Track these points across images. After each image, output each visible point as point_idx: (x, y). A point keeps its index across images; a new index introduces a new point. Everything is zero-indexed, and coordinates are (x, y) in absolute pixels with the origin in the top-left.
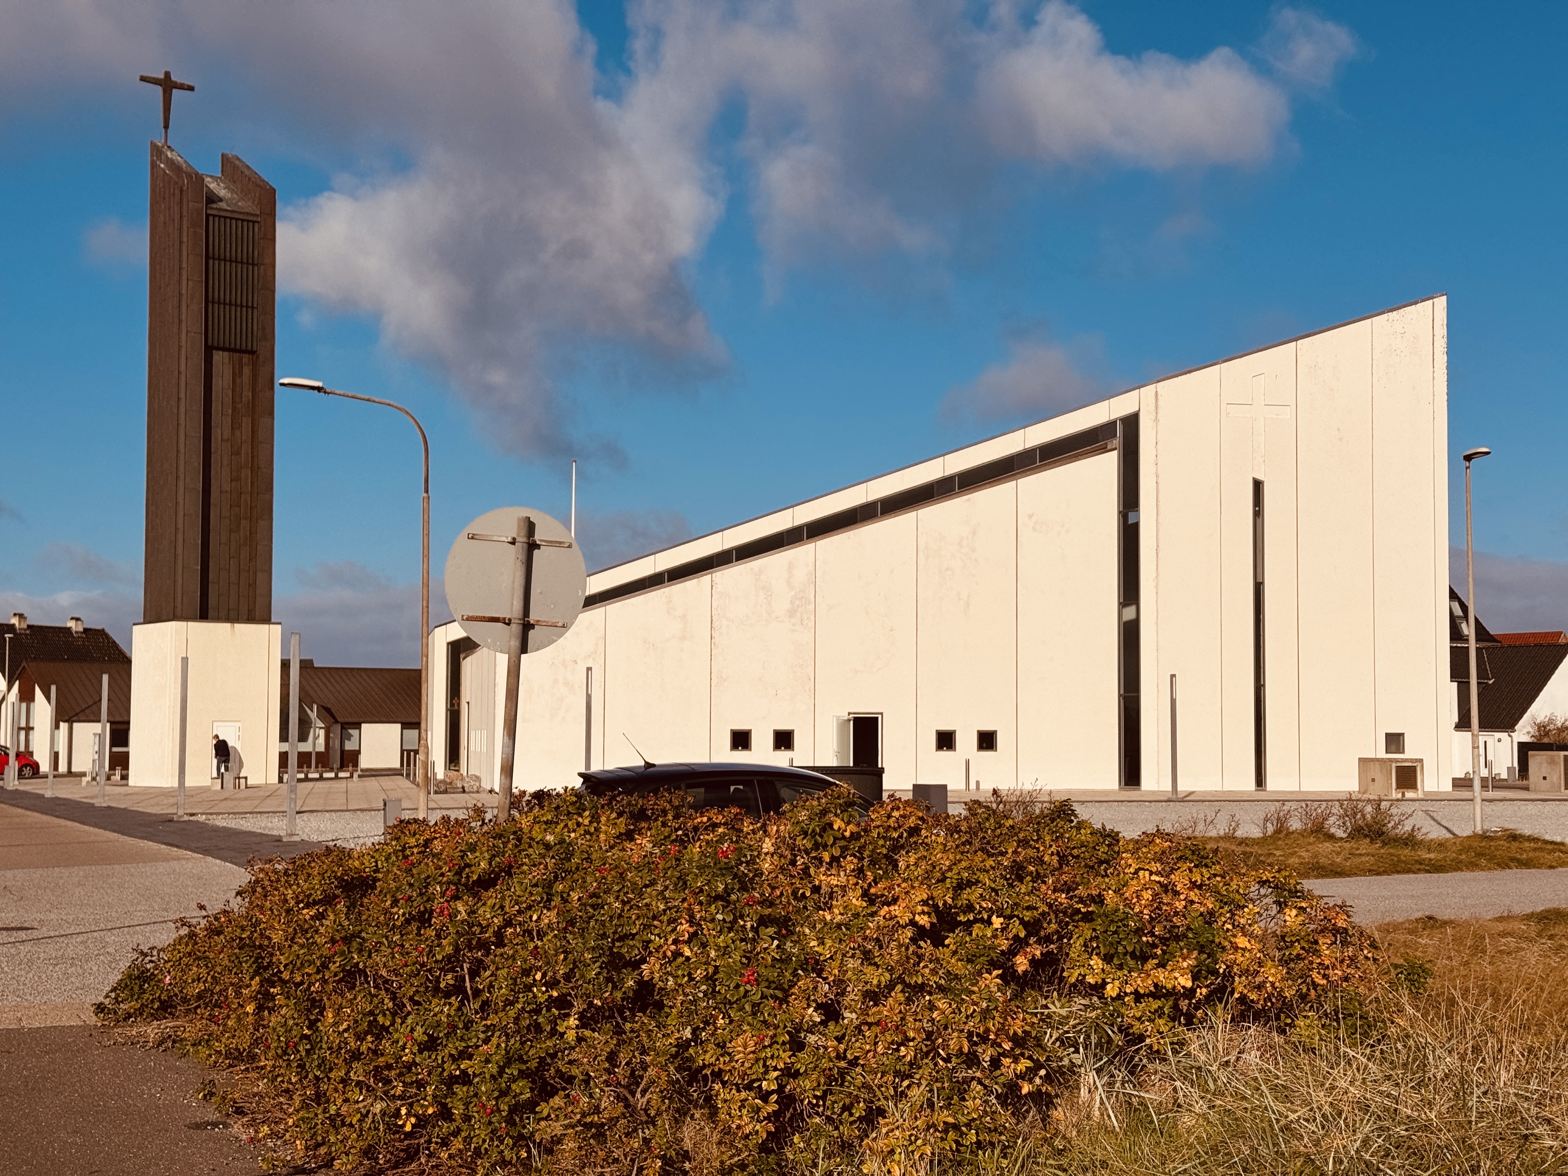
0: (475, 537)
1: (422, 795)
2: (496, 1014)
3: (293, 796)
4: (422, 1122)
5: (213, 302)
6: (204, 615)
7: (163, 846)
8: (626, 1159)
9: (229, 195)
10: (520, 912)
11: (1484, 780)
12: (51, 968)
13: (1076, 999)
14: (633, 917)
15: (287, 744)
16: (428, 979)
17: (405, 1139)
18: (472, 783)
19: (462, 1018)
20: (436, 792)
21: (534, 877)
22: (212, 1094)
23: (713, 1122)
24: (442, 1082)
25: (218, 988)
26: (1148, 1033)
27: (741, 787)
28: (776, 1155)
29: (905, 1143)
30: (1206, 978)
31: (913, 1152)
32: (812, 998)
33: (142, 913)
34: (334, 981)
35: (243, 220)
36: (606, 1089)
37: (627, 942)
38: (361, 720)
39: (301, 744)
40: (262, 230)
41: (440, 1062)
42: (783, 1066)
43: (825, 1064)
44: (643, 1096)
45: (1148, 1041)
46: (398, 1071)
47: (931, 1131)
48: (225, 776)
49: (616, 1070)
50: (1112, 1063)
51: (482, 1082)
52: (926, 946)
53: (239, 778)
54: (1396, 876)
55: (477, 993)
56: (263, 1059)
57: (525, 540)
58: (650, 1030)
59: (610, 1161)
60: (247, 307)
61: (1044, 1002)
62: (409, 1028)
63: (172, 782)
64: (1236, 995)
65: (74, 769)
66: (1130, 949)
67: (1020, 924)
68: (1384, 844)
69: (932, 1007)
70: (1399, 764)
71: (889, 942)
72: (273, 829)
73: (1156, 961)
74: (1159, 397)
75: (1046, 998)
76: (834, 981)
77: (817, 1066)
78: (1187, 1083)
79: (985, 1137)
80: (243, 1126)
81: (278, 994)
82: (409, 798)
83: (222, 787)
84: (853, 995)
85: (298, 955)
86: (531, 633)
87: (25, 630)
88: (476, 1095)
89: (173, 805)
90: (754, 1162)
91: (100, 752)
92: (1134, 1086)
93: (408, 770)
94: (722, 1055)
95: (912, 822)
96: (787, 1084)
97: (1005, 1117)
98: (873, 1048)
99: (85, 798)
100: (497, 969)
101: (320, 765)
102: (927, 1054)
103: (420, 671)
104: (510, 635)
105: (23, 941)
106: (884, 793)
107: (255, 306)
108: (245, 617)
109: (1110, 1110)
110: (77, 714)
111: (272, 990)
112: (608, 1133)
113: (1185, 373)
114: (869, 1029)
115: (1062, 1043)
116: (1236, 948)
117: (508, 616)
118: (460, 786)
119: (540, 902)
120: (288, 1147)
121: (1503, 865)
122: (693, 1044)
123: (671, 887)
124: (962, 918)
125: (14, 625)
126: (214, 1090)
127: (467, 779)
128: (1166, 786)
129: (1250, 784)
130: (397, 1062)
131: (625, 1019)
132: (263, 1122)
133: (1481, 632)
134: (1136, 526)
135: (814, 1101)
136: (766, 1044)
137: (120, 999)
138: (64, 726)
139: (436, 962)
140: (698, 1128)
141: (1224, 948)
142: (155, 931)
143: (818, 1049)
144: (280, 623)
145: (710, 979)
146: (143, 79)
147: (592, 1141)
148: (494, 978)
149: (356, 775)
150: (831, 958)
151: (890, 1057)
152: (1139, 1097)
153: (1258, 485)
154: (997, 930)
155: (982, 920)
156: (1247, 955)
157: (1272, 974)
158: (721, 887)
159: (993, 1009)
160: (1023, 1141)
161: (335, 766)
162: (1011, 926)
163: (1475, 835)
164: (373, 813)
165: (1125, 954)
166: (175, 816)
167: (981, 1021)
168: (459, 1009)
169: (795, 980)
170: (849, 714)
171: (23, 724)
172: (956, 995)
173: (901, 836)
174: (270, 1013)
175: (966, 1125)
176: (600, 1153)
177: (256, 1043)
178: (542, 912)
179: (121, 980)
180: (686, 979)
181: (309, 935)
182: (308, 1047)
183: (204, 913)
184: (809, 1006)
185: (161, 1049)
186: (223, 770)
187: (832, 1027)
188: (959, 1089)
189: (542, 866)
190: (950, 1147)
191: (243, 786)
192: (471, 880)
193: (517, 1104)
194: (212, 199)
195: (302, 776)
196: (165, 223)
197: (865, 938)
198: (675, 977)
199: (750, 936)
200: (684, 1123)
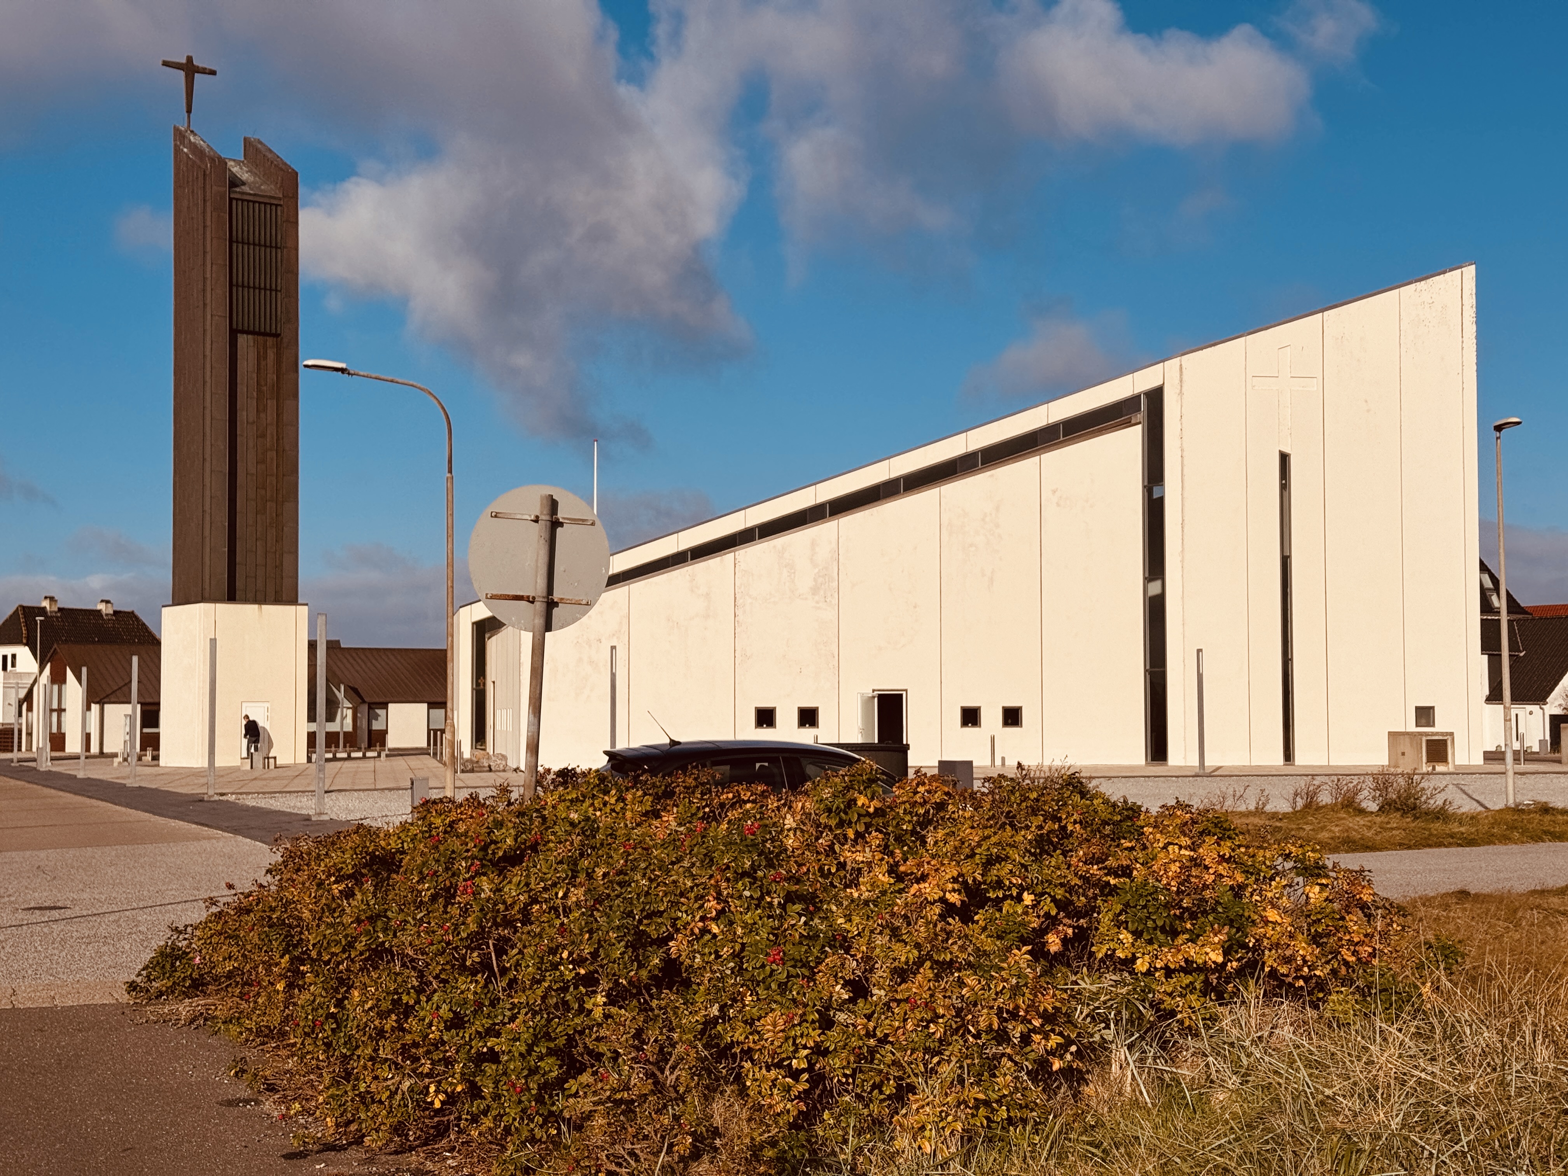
0: (498, 515)
1: (449, 774)
2: (524, 991)
3: (322, 776)
4: (451, 1099)
5: (237, 286)
6: (231, 597)
7: (194, 826)
8: (656, 1135)
9: (252, 179)
10: (545, 889)
11: (1516, 753)
12: (83, 947)
13: (1107, 975)
14: (661, 894)
15: (315, 724)
16: (454, 957)
17: (435, 1116)
18: (499, 762)
19: (489, 995)
20: (463, 771)
21: (559, 854)
22: (243, 1071)
23: (743, 1099)
24: (470, 1060)
25: (248, 967)
26: (1179, 1009)
27: (766, 764)
28: (807, 1131)
29: (936, 1119)
30: (1237, 952)
31: (943, 1128)
32: (840, 975)
33: (173, 892)
34: (361, 960)
35: (265, 204)
36: (636, 1066)
37: (655, 919)
38: (388, 700)
39: (328, 724)
40: (285, 215)
41: (467, 1039)
42: (812, 1045)
43: (855, 1042)
44: (671, 1073)
45: (1179, 1016)
46: (425, 1049)
47: (962, 1107)
48: (254, 757)
49: (645, 1047)
50: (1144, 1039)
51: (511, 1060)
52: (955, 923)
53: (268, 758)
54: (1428, 850)
55: (504, 971)
56: (292, 1037)
57: (548, 518)
58: (677, 1007)
59: (640, 1137)
60: (271, 290)
61: (1074, 978)
62: (435, 1005)
63: (201, 762)
64: (1267, 969)
65: (105, 750)
66: (1160, 923)
67: (1051, 901)
68: (1416, 818)
69: (961, 983)
70: (1429, 738)
71: (917, 919)
72: (302, 808)
73: (1186, 936)
74: (1184, 370)
75: (1076, 974)
76: (862, 958)
77: (846, 1044)
78: (1219, 1059)
79: (1016, 1113)
80: (274, 1103)
81: (307, 972)
82: (436, 776)
83: (252, 767)
84: (881, 973)
85: (325, 935)
86: (555, 611)
87: (56, 613)
88: (505, 1073)
89: (203, 785)
90: (784, 1138)
91: (131, 733)
92: (1166, 1062)
93: (435, 749)
94: (751, 1034)
95: (938, 797)
96: (816, 1063)
97: (1036, 1093)
98: (902, 1025)
99: (118, 778)
100: (525, 947)
101: (348, 745)
102: (957, 1030)
103: (446, 650)
104: (534, 613)
105: (56, 921)
106: (909, 770)
107: (279, 288)
108: (272, 599)
109: (1142, 1085)
110: (107, 696)
111: (302, 968)
112: (638, 1109)
113: (1211, 346)
114: (898, 1006)
115: (1093, 1018)
116: (1267, 922)
117: (532, 594)
118: (487, 765)
119: (565, 879)
120: (319, 1123)
121: (1537, 838)
122: (720, 1021)
123: (698, 864)
124: (991, 895)
125: (45, 608)
126: (245, 1067)
127: (493, 758)
128: (1193, 761)
129: (1278, 759)
130: (423, 1041)
131: (652, 997)
132: (295, 1099)
133: (1513, 605)
134: (1161, 500)
135: (844, 1080)
136: (796, 1022)
137: (152, 977)
138: (95, 708)
139: (461, 939)
140: (727, 1104)
141: (1253, 921)
142: (187, 910)
143: (847, 1026)
144: (307, 605)
145: (737, 956)
146: (166, 64)
147: (622, 1118)
148: (521, 956)
149: (383, 754)
150: (859, 934)
151: (920, 1033)
152: (1171, 1073)
153: (1284, 459)
154: (1027, 906)
155: (1011, 897)
156: (1278, 928)
157: (1302, 949)
158: (748, 864)
159: (1024, 986)
160: (1055, 1117)
161: (363, 746)
162: (1042, 903)
163: (1508, 809)
164: (401, 792)
165: (1155, 929)
166: (206, 796)
167: (1010, 997)
168: (486, 986)
169: (823, 956)
170: (874, 691)
171: (55, 706)
172: (985, 971)
173: (928, 812)
174: (300, 991)
175: (997, 1102)
176: (630, 1129)
177: (286, 1020)
178: (568, 889)
179: (153, 958)
180: (713, 956)
181: (336, 915)
182: (334, 1026)
183: (233, 892)
184: (837, 983)
185: (193, 1026)
186: (252, 750)
187: (861, 1005)
188: (990, 1065)
189: (568, 843)
190: (981, 1123)
191: (272, 766)
192: (497, 856)
193: (546, 1083)
194: (235, 182)
195: (330, 756)
196: (188, 208)
197: (893, 915)
198: (703, 955)
199: (778, 912)
200: (713, 1099)
